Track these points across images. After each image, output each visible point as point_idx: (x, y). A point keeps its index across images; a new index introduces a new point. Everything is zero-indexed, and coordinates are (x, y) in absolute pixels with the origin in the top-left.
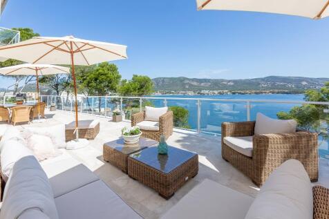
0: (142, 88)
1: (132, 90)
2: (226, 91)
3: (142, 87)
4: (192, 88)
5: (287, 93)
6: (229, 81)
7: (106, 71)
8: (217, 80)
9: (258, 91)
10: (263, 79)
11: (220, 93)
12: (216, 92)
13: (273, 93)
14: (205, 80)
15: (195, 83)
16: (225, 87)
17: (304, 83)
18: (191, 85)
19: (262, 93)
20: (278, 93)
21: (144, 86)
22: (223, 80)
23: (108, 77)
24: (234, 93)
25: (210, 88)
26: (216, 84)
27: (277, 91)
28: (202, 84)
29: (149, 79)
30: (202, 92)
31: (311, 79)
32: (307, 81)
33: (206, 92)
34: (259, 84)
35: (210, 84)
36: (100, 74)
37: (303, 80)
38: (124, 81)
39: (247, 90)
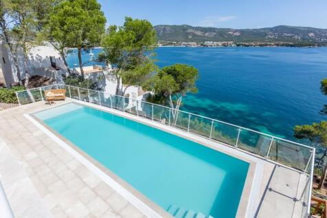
0: (139, 40)
1: (124, 43)
2: (231, 42)
3: (139, 38)
4: (195, 38)
5: (291, 46)
6: (236, 31)
7: (78, 10)
8: (224, 29)
9: (263, 43)
10: (271, 29)
11: (224, 45)
12: (220, 44)
13: (278, 45)
14: (211, 30)
15: (199, 33)
16: (230, 38)
17: (311, 35)
18: (194, 35)
19: (266, 45)
20: (283, 45)
21: (142, 37)
22: (229, 30)
23: (82, 20)
24: (238, 45)
25: (214, 39)
26: (222, 34)
27: (282, 43)
28: (206, 34)
29: (150, 24)
30: (206, 43)
31: (320, 30)
32: (314, 32)
33: (209, 43)
34: (266, 35)
35: (215, 34)
36: (66, 13)
37: (311, 32)
38: (113, 28)
39: (252, 41)
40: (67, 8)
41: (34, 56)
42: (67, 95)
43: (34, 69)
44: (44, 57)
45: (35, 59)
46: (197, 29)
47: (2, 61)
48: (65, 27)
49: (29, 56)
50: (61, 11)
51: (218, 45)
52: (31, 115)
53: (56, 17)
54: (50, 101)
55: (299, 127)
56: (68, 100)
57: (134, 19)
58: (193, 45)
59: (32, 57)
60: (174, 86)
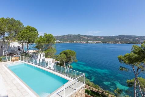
2: (100, 42)
4: (84, 40)
5: (128, 43)
6: (102, 37)
7: (28, 32)
9: (115, 42)
10: (117, 36)
11: (97, 43)
12: (95, 42)
13: (122, 43)
15: (85, 38)
16: (99, 40)
17: (137, 39)
18: (83, 39)
19: (117, 43)
20: (124, 43)
22: (98, 37)
24: (103, 43)
25: (92, 40)
26: (95, 38)
28: (89, 38)
30: (89, 42)
31: (141, 37)
32: (138, 38)
33: (90, 42)
34: (115, 39)
35: (92, 38)
36: (24, 33)
37: (137, 37)
38: (41, 37)
39: (110, 41)
40: (24, 31)
41: (13, 46)
42: (20, 59)
43: (11, 50)
44: (16, 46)
45: (13, 47)
46: (84, 36)
47: (1, 47)
48: (23, 37)
49: (11, 46)
50: (22, 32)
51: (94, 43)
52: (5, 65)
53: (20, 34)
54: (13, 61)
55: (128, 81)
56: (19, 61)
57: (47, 34)
58: (83, 42)
59: (12, 46)
60: (66, 58)
